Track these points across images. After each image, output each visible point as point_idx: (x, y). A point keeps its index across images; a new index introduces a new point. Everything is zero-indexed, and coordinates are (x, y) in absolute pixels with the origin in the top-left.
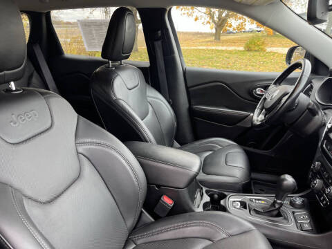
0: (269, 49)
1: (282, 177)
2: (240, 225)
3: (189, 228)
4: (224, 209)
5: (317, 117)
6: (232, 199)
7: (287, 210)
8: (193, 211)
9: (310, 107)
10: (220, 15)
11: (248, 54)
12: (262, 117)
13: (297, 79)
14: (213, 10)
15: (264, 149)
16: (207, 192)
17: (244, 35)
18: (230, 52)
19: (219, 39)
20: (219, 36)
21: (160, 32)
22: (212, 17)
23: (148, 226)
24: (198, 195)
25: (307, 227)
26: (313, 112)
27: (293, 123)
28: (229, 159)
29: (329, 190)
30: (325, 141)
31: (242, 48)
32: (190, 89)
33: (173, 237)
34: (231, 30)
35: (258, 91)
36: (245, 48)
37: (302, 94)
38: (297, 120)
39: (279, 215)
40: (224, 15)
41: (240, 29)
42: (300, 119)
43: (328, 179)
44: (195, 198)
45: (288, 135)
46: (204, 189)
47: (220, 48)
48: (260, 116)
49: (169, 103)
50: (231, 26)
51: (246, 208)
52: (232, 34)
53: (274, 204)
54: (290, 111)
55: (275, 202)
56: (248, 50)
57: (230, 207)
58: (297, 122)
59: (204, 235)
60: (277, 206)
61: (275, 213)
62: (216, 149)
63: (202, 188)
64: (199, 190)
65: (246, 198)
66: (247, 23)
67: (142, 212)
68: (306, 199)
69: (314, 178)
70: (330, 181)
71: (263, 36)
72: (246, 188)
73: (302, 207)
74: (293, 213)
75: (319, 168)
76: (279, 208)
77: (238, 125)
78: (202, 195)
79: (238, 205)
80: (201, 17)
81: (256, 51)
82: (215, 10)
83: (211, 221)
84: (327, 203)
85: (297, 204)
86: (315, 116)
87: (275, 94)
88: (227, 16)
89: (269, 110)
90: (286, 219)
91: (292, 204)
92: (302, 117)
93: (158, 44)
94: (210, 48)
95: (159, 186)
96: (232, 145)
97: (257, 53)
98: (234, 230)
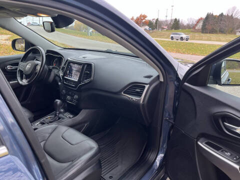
1: (55, 101)
6: (36, 124)
25: (72, 116)
30: (64, 80)
35: (9, 68)
43: (72, 94)
48: (24, 81)
51: (45, 124)
60: (58, 115)
61: (58, 118)
69: (66, 96)
74: (63, 115)
75: (65, 92)
79: (40, 125)
84: (76, 102)
85: (63, 112)
90: (63, 118)
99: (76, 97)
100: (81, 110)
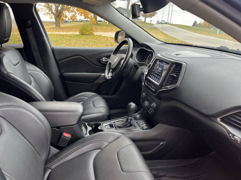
0: (96, 34)
1: (129, 104)
2: (114, 135)
3: (85, 147)
4: (102, 131)
5: (139, 70)
6: (104, 125)
7: (134, 122)
8: (84, 137)
9: (136, 64)
10: (57, 8)
11: (83, 37)
12: (110, 74)
13: (127, 50)
14: (50, 4)
15: (111, 95)
16: (88, 125)
17: (76, 24)
18: (70, 36)
19: (59, 26)
20: (59, 24)
21: (30, 21)
22: (51, 9)
23: (56, 156)
24: (83, 128)
25: (145, 127)
26: (136, 67)
27: (128, 75)
28: (95, 104)
29: (152, 105)
30: (146, 81)
31: (78, 33)
32: (59, 62)
33: (76, 155)
34: (67, 19)
35: (104, 59)
36: (79, 32)
37: (130, 59)
38: (129, 73)
39: (131, 125)
40: (59, 8)
41: (73, 19)
42: (130, 73)
43: (151, 100)
44: (82, 130)
45: (124, 84)
46: (86, 124)
47: (62, 33)
48: (109, 74)
49: (45, 73)
50: (66, 17)
51: (113, 127)
52: (67, 23)
53: (127, 121)
54: (126, 68)
55: (128, 119)
56: (82, 34)
57: (105, 129)
58: (130, 74)
59: (95, 148)
60: (129, 121)
61: (129, 125)
62: (85, 100)
63: (85, 124)
64: (83, 125)
65: (112, 122)
66: (77, 15)
67: (50, 147)
68: (141, 115)
69: (144, 101)
70: (152, 100)
71: (91, 25)
72: (109, 117)
73: (141, 118)
74: (137, 122)
75: (145, 96)
76: (130, 121)
77: (95, 82)
78: (86, 128)
79: (108, 127)
80: (42, 9)
81: (87, 34)
82: (52, 4)
83: (96, 139)
84: (152, 112)
85: (138, 118)
86: (137, 69)
87: (116, 60)
88: (62, 9)
89: (114, 70)
90: (135, 126)
91: (135, 118)
92: (131, 71)
93: (29, 30)
94: (53, 33)
95: (58, 128)
96: (94, 95)
97: (89, 36)
98: (111, 139)
99: (154, 105)
100: (157, 123)
